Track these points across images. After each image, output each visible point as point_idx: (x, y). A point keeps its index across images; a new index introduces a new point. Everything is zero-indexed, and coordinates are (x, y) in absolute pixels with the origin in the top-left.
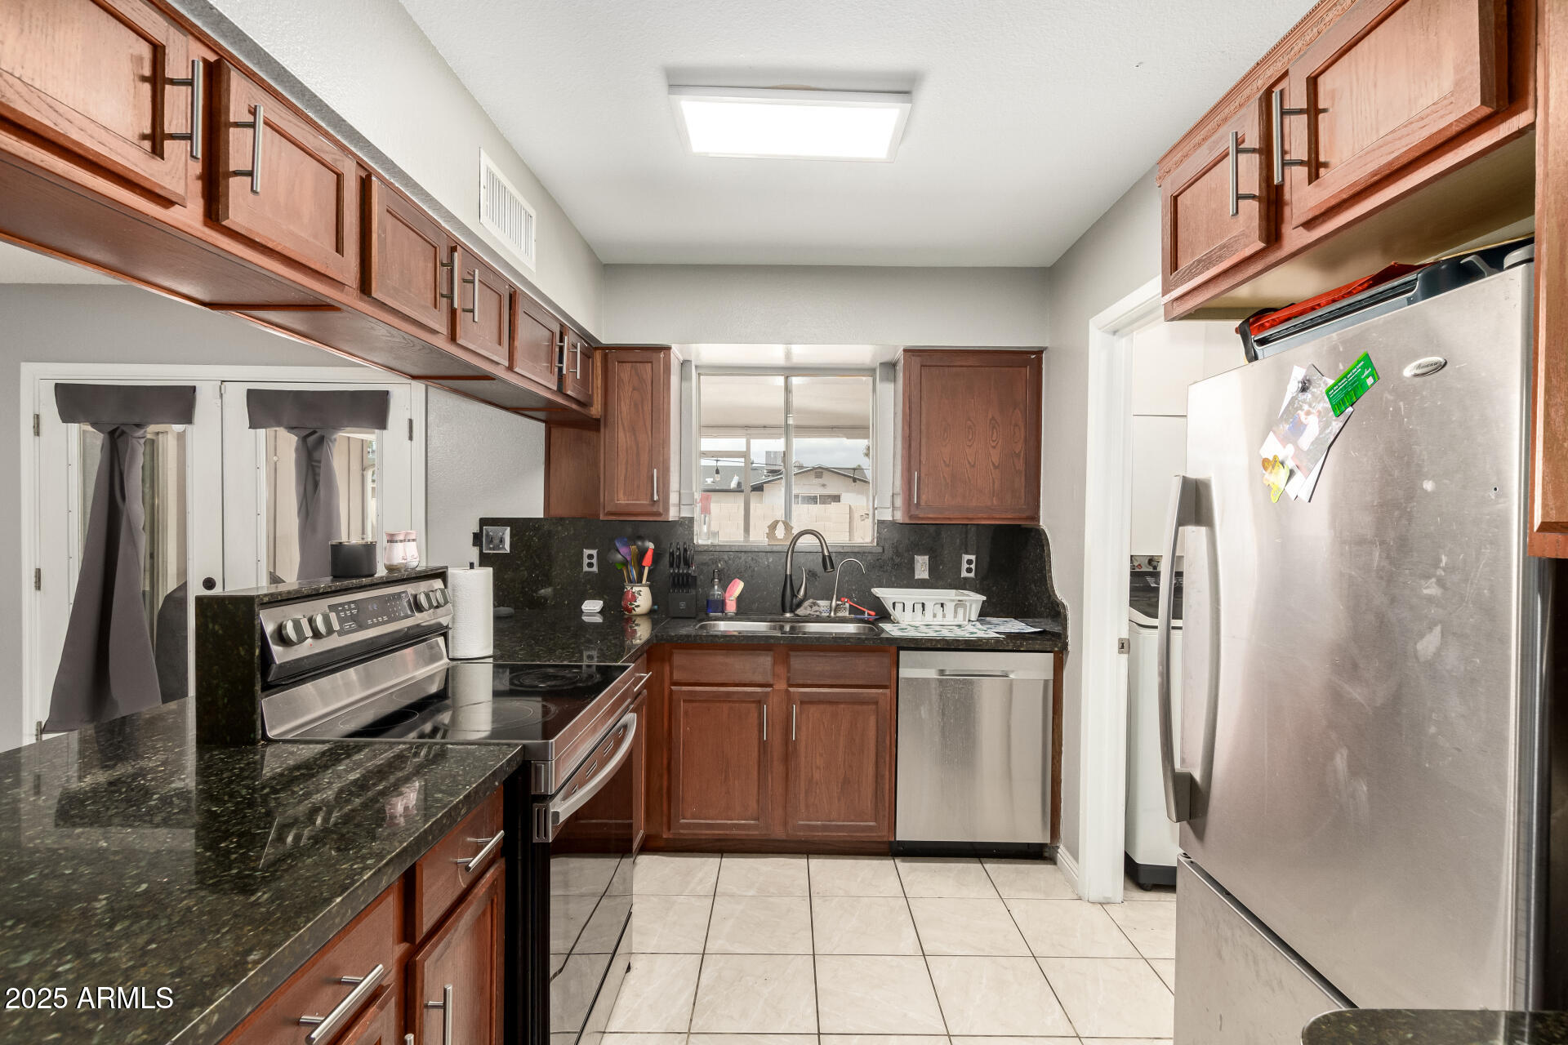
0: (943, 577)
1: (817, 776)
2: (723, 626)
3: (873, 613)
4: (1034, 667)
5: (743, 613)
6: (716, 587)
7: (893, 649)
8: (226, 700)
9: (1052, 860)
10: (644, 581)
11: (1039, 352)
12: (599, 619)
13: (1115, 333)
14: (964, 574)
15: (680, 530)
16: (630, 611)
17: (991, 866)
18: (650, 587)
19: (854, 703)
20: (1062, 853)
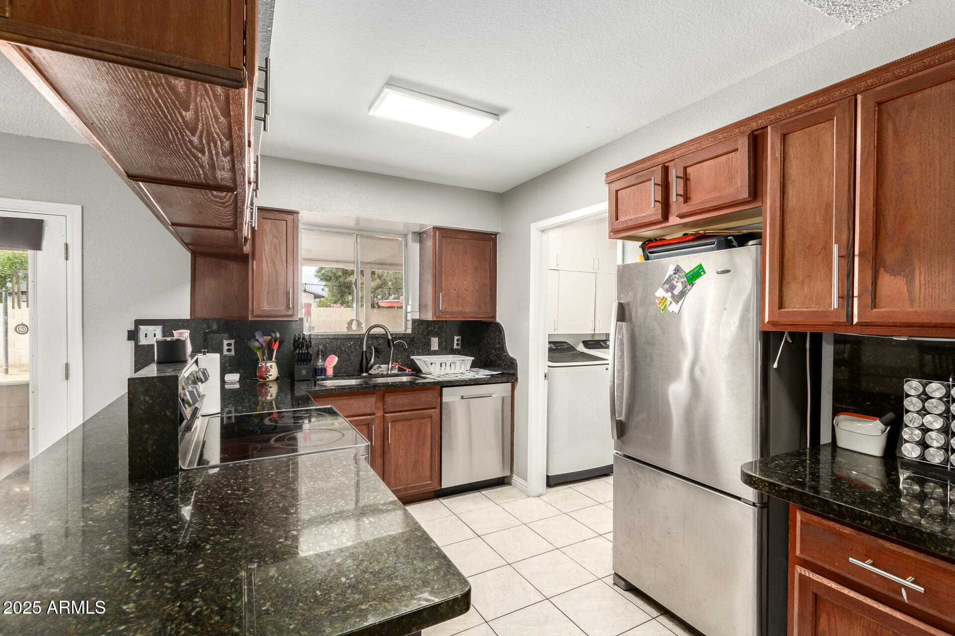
0: (446, 349)
1: (400, 461)
2: (330, 384)
3: (410, 370)
4: (500, 390)
5: (337, 375)
6: (320, 360)
7: (438, 387)
8: (155, 447)
9: (509, 484)
10: (273, 359)
11: (496, 234)
12: (237, 386)
13: (542, 231)
14: (455, 347)
15: (294, 325)
16: (265, 378)
17: (485, 492)
18: (277, 363)
19: (420, 419)
20: (515, 479)
